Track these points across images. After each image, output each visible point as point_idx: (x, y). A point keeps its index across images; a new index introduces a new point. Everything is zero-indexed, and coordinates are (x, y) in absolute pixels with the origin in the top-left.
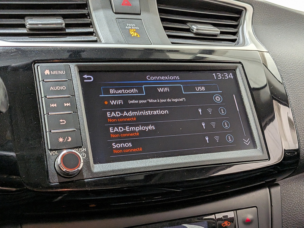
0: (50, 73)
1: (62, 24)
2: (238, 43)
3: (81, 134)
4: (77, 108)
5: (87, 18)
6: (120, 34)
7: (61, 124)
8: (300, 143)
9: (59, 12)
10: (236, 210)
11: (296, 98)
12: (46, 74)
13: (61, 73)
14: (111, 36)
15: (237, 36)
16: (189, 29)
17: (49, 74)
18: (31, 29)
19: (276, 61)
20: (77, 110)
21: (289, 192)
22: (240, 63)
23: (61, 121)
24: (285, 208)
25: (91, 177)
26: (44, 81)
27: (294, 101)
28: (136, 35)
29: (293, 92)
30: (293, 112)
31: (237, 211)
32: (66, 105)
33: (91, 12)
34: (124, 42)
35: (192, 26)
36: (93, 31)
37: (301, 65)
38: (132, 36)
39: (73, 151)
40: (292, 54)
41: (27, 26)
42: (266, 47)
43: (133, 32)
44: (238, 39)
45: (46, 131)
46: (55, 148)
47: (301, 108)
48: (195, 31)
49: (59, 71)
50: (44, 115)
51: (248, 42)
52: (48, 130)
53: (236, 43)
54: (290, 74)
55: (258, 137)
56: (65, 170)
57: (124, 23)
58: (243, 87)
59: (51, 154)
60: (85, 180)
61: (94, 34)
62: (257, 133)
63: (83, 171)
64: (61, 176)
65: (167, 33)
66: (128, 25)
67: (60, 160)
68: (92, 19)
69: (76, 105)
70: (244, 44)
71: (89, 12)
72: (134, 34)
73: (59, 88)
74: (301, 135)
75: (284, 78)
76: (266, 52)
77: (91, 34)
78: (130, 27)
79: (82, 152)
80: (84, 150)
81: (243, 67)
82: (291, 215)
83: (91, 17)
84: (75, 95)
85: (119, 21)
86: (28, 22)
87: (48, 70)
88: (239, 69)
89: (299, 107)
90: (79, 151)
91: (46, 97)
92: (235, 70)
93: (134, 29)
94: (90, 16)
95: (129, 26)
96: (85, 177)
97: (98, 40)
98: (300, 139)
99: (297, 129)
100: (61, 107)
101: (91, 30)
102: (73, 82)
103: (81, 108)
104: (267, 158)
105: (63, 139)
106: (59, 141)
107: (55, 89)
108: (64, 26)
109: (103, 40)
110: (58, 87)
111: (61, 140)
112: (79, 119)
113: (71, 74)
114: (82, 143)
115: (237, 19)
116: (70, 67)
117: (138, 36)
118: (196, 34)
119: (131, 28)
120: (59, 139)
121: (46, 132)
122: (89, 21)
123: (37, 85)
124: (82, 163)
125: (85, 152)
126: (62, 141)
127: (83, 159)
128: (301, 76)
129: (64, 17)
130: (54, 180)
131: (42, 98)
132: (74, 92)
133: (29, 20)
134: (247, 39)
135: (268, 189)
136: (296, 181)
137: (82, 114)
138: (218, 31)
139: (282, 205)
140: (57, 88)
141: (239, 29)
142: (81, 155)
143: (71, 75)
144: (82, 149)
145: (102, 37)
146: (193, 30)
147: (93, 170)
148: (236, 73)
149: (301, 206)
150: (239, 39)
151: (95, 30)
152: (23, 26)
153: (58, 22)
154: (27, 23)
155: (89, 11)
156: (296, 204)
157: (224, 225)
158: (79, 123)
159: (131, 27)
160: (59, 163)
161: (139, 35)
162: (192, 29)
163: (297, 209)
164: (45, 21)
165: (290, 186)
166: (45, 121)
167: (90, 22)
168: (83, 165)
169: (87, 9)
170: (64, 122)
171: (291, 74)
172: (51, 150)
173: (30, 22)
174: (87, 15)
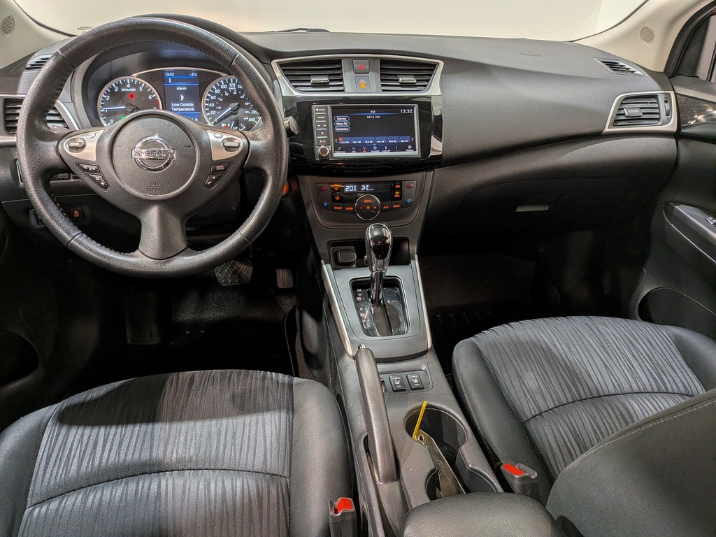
0: (319, 110)
6: (355, 86)
7: (321, 134)
9: (327, 73)
12: (317, 110)
13: (323, 110)
14: (351, 89)
15: (428, 83)
18: (312, 83)
20: (329, 128)
25: (332, 158)
26: (316, 114)
32: (324, 125)
35: (398, 77)
39: (325, 147)
45: (315, 137)
46: (318, 145)
48: (400, 81)
50: (315, 130)
51: (433, 87)
53: (427, 87)
56: (322, 155)
57: (359, 79)
59: (316, 147)
60: (329, 160)
64: (320, 157)
65: (382, 84)
67: (320, 150)
69: (329, 126)
70: (427, 90)
72: (363, 86)
77: (341, 85)
80: (330, 147)
85: (356, 78)
87: (318, 108)
88: (416, 107)
90: (328, 147)
91: (316, 122)
92: (414, 108)
93: (363, 83)
95: (361, 81)
96: (329, 158)
97: (344, 91)
100: (322, 127)
101: (342, 83)
102: (328, 114)
105: (322, 141)
108: (329, 81)
109: (346, 91)
110: (321, 117)
113: (328, 110)
114: (330, 143)
115: (433, 70)
116: (327, 107)
117: (365, 88)
118: (401, 83)
120: (320, 141)
123: (312, 116)
129: (330, 75)
130: (317, 159)
131: (314, 122)
132: (328, 119)
138: (415, 80)
141: (431, 77)
142: (328, 149)
145: (346, 88)
147: (333, 155)
150: (428, 85)
151: (344, 83)
152: (310, 81)
153: (326, 79)
158: (329, 134)
160: (319, 152)
164: (320, 79)
166: (315, 133)
167: (341, 79)
168: (329, 153)
170: (323, 133)
172: (316, 145)
173: (313, 79)
174: (341, 74)
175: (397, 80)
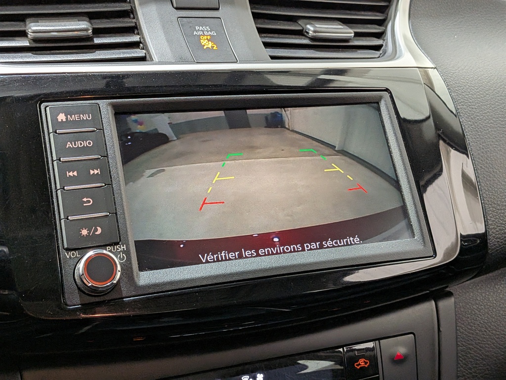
0: (67, 118)
1: (86, 30)
2: (385, 52)
3: (117, 221)
4: (111, 176)
5: (130, 17)
6: (185, 44)
7: (84, 205)
8: (488, 225)
9: (83, 9)
10: (379, 339)
11: (483, 149)
12: (60, 120)
13: (85, 119)
14: (168, 50)
15: (384, 40)
16: (302, 31)
17: (64, 120)
18: (35, 40)
19: (448, 84)
20: (112, 181)
21: (470, 304)
22: (387, 90)
23: (85, 200)
24: (463, 333)
25: (134, 293)
26: (56, 133)
27: (479, 154)
28: (212, 47)
29: (478, 138)
30: (478, 173)
31: (381, 341)
32: (93, 172)
33: (135, 7)
34: (190, 59)
35: (306, 25)
36: (139, 40)
37: (492, 89)
38: (205, 47)
39: (105, 252)
40: (478, 70)
41: (29, 36)
42: (433, 60)
43: (207, 41)
44: (384, 45)
45: (60, 217)
46: (75, 246)
47: (491, 166)
48: (311, 33)
49: (81, 115)
50: (56, 191)
51: (401, 51)
52: (62, 217)
53: (381, 52)
54: (473, 107)
55: (416, 218)
56: (90, 285)
57: (191, 25)
58: (392, 132)
59: (68, 257)
60: (124, 299)
61: (141, 45)
62: (414, 212)
63: (121, 285)
64: (84, 293)
65: (263, 40)
66: (197, 28)
67: (83, 267)
68: (138, 19)
69: (110, 172)
70: (394, 56)
71: (132, 8)
72: (207, 44)
73: (81, 144)
74: (491, 212)
75: (462, 113)
76: (432, 68)
77: (136, 45)
78: (201, 33)
79: (120, 252)
80: (123, 249)
81: (392, 97)
82: (472, 345)
83: (136, 16)
84: (107, 154)
85: (183, 23)
86: (30, 28)
87: (63, 114)
88: (385, 101)
89: (487, 163)
90: (114, 250)
91: (60, 160)
92: (378, 103)
93: (207, 36)
94: (135, 13)
95: (199, 30)
96: (124, 294)
97: (148, 57)
98: (489, 218)
99: (483, 202)
101: (135, 38)
102: (104, 133)
103: (118, 177)
104: (432, 254)
105: (87, 230)
106: (82, 234)
107: (75, 145)
108: (91, 33)
109: (156, 57)
110: (79, 142)
111: (84, 232)
112: (114, 195)
113: (101, 118)
114: (120, 237)
116: (99, 107)
117: (214, 48)
118: (313, 39)
119: (203, 33)
120: (81, 231)
121: (60, 220)
122: (132, 22)
123: (44, 139)
124: (119, 271)
125: (124, 252)
126: (86, 235)
127: (121, 264)
128: (491, 108)
129: (91, 16)
130: (73, 300)
131: (53, 161)
132: (107, 150)
133: (32, 24)
134: (399, 45)
135: (433, 302)
136: (482, 285)
137: (120, 187)
138: (351, 33)
139: (458, 328)
140: (78, 144)
141: (386, 27)
142: (117, 257)
143: (102, 121)
144: (120, 247)
145: (153, 51)
146: (308, 33)
147: (137, 281)
148: (380, 107)
149: (489, 329)
150: (386, 45)
151: (143, 38)
152: (23, 34)
153: (79, 26)
154: (30, 31)
155: (133, 6)
156: (480, 325)
157: (358, 365)
158: (115, 203)
159: (203, 31)
160: (81, 272)
161: (215, 46)
162: (307, 31)
163: (484, 334)
164: (59, 26)
165: (472, 294)
166: (58, 201)
167: (133, 25)
168: (122, 274)
169: (130, 2)
170: (89, 202)
171: (474, 105)
172: (68, 250)
173: (35, 28)
174: (130, 13)
175: (301, 33)
